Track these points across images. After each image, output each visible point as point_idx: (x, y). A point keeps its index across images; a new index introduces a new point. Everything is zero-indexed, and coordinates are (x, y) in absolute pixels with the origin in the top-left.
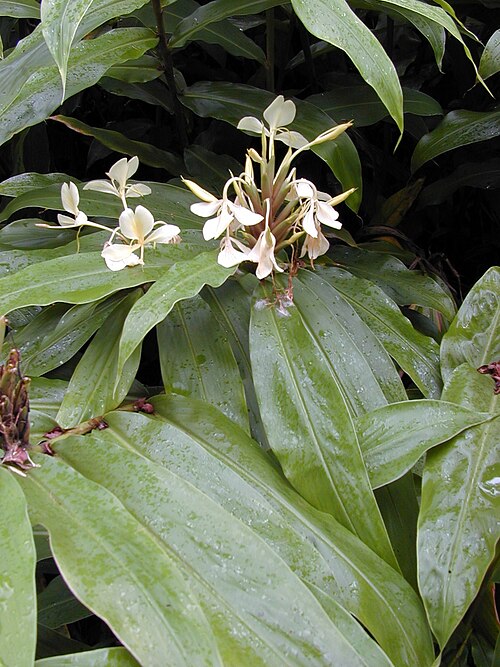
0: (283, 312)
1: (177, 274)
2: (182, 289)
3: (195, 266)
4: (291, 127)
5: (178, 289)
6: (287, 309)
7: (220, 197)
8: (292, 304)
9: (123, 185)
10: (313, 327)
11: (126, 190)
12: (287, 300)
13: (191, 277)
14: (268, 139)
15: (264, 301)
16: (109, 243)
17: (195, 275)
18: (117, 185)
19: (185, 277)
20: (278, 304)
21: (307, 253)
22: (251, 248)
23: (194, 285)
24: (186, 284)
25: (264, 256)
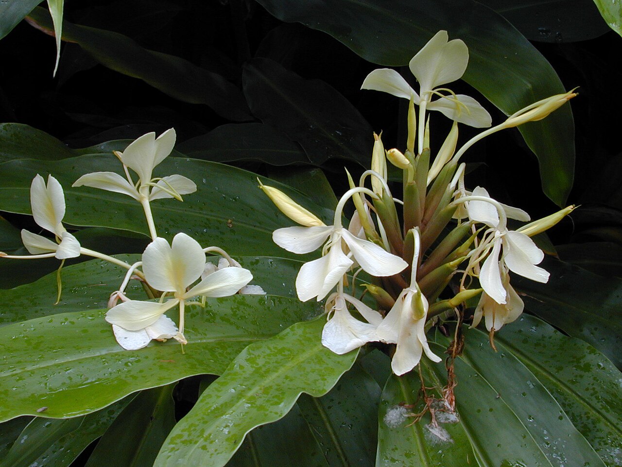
0: (437, 433)
1: (249, 369)
2: (258, 403)
3: (281, 351)
4: (459, 87)
5: (251, 401)
6: (446, 426)
7: (328, 220)
8: (454, 417)
9: (146, 179)
10: (490, 452)
11: (151, 188)
12: (444, 410)
13: (274, 375)
14: (417, 108)
15: (402, 409)
16: (121, 293)
17: (281, 371)
18: (135, 178)
19: (263, 376)
20: (428, 417)
21: (483, 318)
22: (384, 315)
23: (281, 394)
24: (266, 390)
25: (407, 333)
